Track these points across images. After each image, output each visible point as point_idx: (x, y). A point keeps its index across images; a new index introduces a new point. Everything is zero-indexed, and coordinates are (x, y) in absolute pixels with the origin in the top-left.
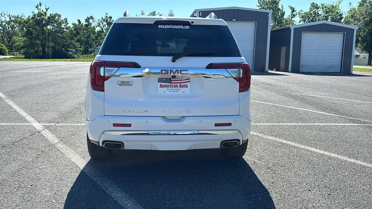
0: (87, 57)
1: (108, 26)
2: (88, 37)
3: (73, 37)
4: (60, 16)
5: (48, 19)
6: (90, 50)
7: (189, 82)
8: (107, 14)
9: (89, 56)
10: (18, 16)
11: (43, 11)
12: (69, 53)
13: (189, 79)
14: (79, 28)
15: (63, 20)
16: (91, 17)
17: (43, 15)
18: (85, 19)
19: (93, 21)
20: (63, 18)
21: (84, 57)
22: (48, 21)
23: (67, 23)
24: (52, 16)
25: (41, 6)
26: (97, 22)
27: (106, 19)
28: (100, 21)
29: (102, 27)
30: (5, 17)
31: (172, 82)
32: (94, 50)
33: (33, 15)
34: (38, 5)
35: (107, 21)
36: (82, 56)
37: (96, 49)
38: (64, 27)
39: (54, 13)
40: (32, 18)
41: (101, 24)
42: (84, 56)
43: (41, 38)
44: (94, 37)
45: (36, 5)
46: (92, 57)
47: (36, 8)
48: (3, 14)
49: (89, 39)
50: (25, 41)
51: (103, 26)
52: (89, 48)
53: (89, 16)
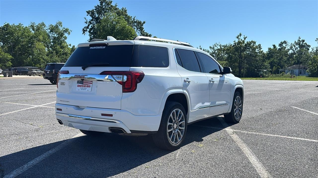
0: (276, 76)
1: (300, 49)
2: (280, 59)
3: (265, 59)
4: (255, 43)
5: (245, 46)
6: (280, 70)
7: (92, 83)
8: (300, 38)
9: (278, 76)
10: (226, 45)
11: (242, 40)
12: (260, 73)
13: (92, 82)
14: (273, 52)
15: (257, 45)
16: (284, 42)
17: (241, 43)
18: (279, 44)
19: (286, 45)
20: (257, 44)
21: (273, 77)
22: (245, 47)
23: (260, 48)
24: (248, 43)
25: (241, 36)
26: (290, 46)
27: (299, 42)
28: (293, 44)
29: (294, 49)
30: (217, 47)
31: (84, 83)
32: (285, 70)
33: (234, 44)
34: (238, 36)
35: (299, 44)
36: (272, 75)
37: (286, 69)
38: (257, 51)
39: (250, 41)
40: (234, 46)
41: (294, 47)
42: (274, 75)
43: (238, 61)
44: (286, 59)
45: (237, 36)
46: (280, 77)
47: (237, 38)
48: (216, 45)
49: (281, 61)
50: (226, 64)
51: (296, 49)
52: (280, 69)
53: (283, 41)
